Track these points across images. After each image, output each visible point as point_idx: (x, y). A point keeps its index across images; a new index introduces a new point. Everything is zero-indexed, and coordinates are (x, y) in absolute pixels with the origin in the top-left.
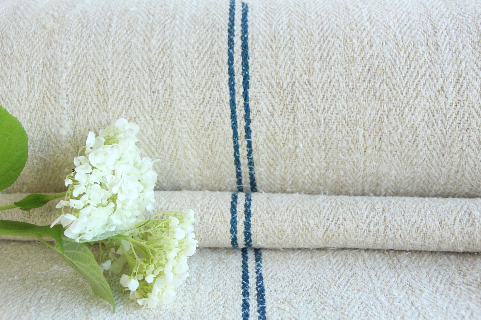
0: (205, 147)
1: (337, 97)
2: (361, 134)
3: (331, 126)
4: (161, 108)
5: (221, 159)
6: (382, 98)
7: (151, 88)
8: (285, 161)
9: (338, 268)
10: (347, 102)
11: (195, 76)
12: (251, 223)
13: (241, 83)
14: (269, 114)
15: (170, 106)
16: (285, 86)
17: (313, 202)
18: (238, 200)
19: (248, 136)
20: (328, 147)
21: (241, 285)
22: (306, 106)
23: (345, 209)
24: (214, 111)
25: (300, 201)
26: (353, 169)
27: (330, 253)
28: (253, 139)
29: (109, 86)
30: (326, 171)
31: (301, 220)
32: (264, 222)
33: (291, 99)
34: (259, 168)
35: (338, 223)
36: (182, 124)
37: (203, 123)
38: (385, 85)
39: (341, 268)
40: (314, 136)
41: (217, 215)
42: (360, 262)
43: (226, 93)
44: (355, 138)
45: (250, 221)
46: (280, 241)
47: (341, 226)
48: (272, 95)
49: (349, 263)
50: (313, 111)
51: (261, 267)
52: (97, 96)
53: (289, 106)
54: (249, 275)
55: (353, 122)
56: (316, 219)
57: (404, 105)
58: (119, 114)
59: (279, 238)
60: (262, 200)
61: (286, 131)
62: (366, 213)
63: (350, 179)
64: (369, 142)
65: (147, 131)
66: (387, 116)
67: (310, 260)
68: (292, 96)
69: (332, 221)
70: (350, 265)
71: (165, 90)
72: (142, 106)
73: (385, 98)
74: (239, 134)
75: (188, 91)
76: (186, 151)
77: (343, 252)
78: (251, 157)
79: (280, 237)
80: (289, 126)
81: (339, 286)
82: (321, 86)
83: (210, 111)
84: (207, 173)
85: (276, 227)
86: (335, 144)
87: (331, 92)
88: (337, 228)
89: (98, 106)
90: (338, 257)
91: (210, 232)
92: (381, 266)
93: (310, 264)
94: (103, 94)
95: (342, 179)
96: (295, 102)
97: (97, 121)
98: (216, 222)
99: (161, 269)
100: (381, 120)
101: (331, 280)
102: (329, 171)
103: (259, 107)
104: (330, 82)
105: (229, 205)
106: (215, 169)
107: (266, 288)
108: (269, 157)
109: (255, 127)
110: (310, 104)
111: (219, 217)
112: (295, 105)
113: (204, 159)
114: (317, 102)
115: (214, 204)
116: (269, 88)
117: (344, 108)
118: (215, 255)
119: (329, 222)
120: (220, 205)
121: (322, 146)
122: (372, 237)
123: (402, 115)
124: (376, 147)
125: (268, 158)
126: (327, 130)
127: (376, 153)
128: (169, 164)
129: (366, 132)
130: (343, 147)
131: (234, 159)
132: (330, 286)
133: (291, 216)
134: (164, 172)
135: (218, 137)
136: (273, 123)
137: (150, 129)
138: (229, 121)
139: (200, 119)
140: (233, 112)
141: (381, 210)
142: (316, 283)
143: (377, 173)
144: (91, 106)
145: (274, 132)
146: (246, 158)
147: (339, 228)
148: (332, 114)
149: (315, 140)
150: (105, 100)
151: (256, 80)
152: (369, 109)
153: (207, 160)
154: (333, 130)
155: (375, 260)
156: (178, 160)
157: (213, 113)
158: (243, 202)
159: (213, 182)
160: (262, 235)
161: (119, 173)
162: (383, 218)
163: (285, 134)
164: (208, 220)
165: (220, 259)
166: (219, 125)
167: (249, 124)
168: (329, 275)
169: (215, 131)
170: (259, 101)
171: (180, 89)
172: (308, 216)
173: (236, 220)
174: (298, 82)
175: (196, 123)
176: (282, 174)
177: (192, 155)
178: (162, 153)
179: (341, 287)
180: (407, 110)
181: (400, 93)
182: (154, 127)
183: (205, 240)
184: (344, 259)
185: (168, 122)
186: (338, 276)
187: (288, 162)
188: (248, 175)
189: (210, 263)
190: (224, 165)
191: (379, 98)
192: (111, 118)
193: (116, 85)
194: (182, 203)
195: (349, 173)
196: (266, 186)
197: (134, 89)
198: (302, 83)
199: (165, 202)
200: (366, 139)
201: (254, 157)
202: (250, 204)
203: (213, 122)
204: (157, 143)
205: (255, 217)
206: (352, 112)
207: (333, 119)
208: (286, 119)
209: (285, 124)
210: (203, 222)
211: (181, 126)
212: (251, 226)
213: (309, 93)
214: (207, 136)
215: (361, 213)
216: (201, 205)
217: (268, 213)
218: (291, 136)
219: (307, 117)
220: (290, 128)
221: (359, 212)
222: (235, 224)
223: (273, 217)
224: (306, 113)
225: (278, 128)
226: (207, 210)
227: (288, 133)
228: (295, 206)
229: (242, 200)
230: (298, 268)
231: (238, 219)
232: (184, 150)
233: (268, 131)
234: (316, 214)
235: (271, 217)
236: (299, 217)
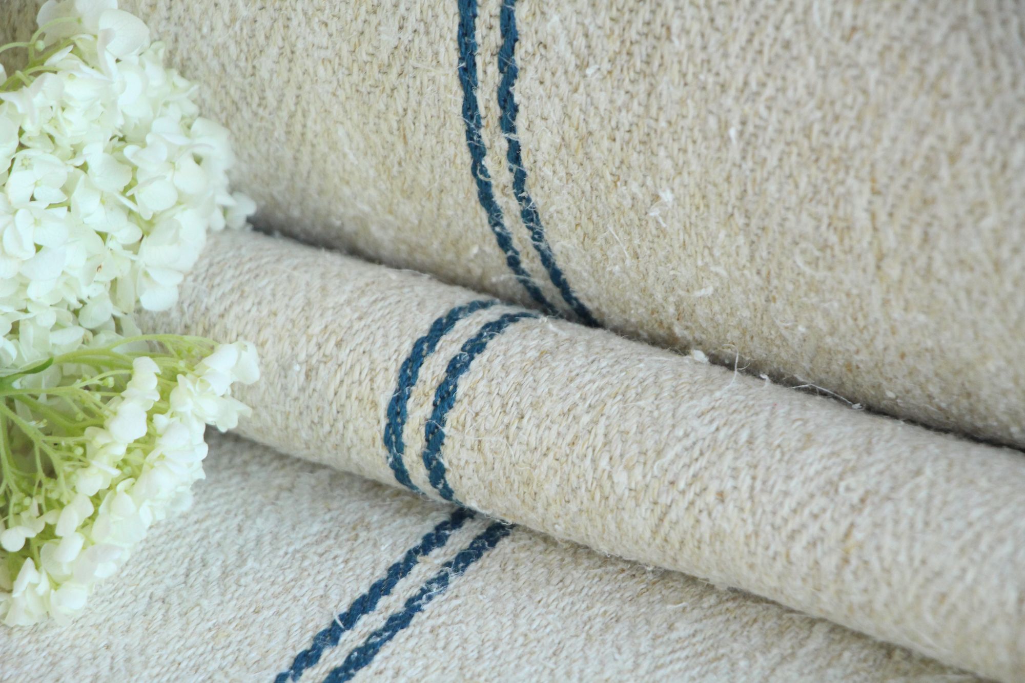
0: (384, 127)
2: (861, 202)
3: (764, 152)
5: (438, 178)
6: (944, 86)
8: (629, 234)
9: (666, 659)
12: (446, 430)
14: (572, 61)
17: (668, 406)
18: (444, 340)
19: (507, 124)
20: (754, 222)
21: (321, 630)
22: (692, 59)
23: (744, 460)
24: (408, 9)
25: (632, 393)
27: (709, 602)
28: (522, 135)
30: (768, 301)
31: (593, 461)
32: (484, 439)
33: (648, 24)
34: (558, 237)
35: (700, 503)
36: (313, 31)
37: (375, 43)
38: (964, 38)
39: (671, 662)
40: (707, 172)
41: (356, 376)
44: (841, 214)
45: (444, 423)
47: (704, 517)
49: (723, 651)
50: (710, 87)
51: (444, 585)
53: (635, 49)
54: (382, 601)
55: (836, 153)
56: (638, 471)
59: (525, 503)
60: (516, 358)
61: (621, 136)
62: (799, 495)
63: (859, 349)
64: (890, 239)
65: (212, 30)
67: (612, 607)
68: (653, 12)
69: (683, 492)
70: (716, 658)
73: (954, 90)
74: (482, 111)
76: (330, 124)
78: (525, 195)
79: (530, 501)
80: (631, 118)
83: (396, 6)
84: (409, 210)
85: (514, 465)
86: (776, 217)
87: (777, 28)
88: (692, 521)
90: (711, 624)
91: (327, 428)
93: (597, 620)
95: (830, 342)
96: (659, 39)
98: (348, 397)
102: (779, 305)
103: (545, 31)
105: (407, 349)
106: (426, 203)
108: (579, 209)
109: (529, 98)
110: (704, 56)
112: (655, 48)
113: (388, 163)
114: (725, 55)
115: (366, 333)
117: (812, 94)
119: (674, 493)
120: (379, 342)
121: (737, 213)
122: (799, 583)
123: (1004, 166)
124: (913, 260)
125: (574, 210)
126: (749, 164)
127: (918, 281)
129: (878, 201)
130: (803, 236)
131: (475, 186)
133: (569, 438)
136: (580, 97)
137: (219, 26)
138: (451, 57)
139: (367, 30)
140: (466, 30)
141: (855, 498)
143: (942, 351)
145: (583, 129)
146: (512, 193)
147: (698, 521)
148: (769, 108)
149: (711, 188)
153: (397, 168)
154: (769, 167)
156: (313, 146)
157: (405, 19)
158: (455, 350)
159: (437, 245)
160: (477, 480)
162: (844, 527)
163: (618, 144)
164: (327, 386)
165: (357, 524)
166: (421, 65)
167: (511, 84)
169: (410, 81)
170: (546, 9)
172: (617, 454)
173: (404, 407)
175: (354, 40)
176: (634, 275)
177: (351, 141)
181: (1007, 79)
182: (233, 20)
184: (725, 634)
187: (637, 240)
188: (534, 253)
189: (316, 529)
190: (451, 201)
191: (933, 86)
194: (274, 307)
195: (844, 328)
196: (603, 300)
200: (878, 223)
201: (532, 197)
202: (466, 365)
203: (402, 47)
204: (244, 77)
205: (461, 414)
206: (837, 118)
207: (770, 129)
208: (622, 92)
209: (620, 110)
210: (312, 386)
211: (310, 38)
212: (445, 441)
213: (705, 14)
214: (388, 91)
215: (784, 488)
216: (326, 327)
217: (505, 412)
218: (635, 155)
219: (689, 102)
220: (634, 128)
221: (780, 487)
222: (399, 420)
223: (513, 428)
224: (686, 84)
225: (598, 120)
226: (335, 350)
227: (628, 143)
228: (599, 408)
229: (454, 342)
230: (544, 623)
231: (410, 405)
232: (324, 121)
233: (567, 122)
234: (645, 454)
235: (508, 425)
236: (590, 451)
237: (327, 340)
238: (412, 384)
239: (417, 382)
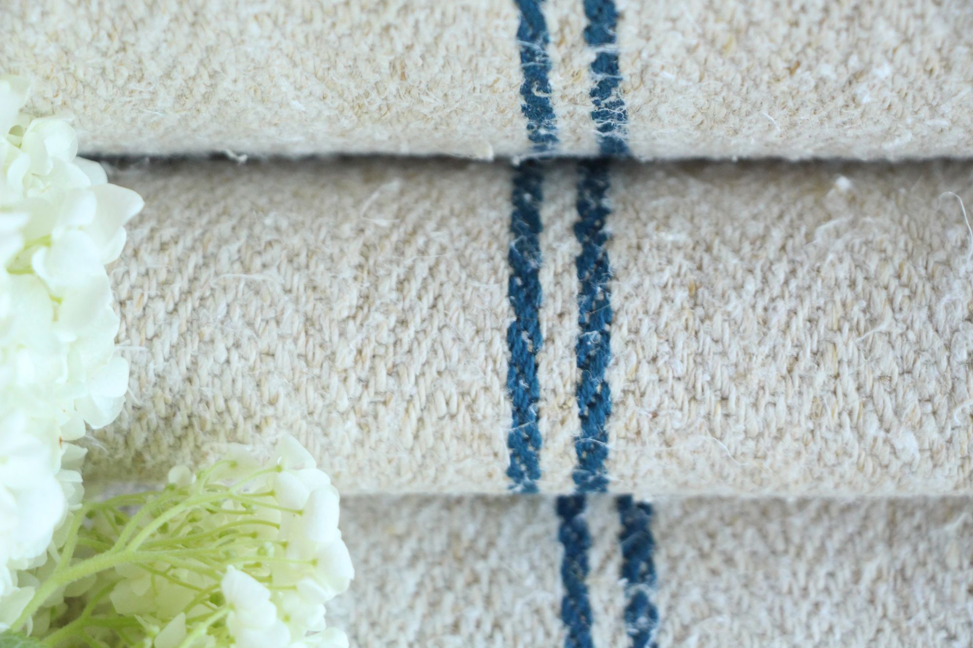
0: (365, 67)
5: (454, 104)
8: (793, 112)
12: (611, 445)
17: (919, 317)
18: (547, 316)
19: (600, 35)
25: (856, 312)
28: (626, 44)
31: (856, 428)
34: (651, 126)
41: (443, 410)
45: (604, 437)
51: (652, 614)
56: (930, 426)
60: (667, 313)
61: (809, 18)
67: (881, 558)
74: (553, 27)
76: (262, 79)
78: (612, 99)
79: (750, 486)
84: (378, 132)
93: (882, 591)
98: (439, 436)
106: (417, 124)
108: (711, 101)
113: (364, 101)
115: (426, 344)
120: (455, 353)
125: (702, 102)
128: (174, 115)
131: (521, 103)
133: (807, 409)
135: (437, 37)
145: (741, 19)
146: (585, 99)
158: (570, 330)
160: (663, 482)
164: (399, 431)
169: (422, 15)
172: (889, 414)
173: (535, 431)
177: (299, 90)
194: (263, 345)
199: (171, 336)
201: (628, 100)
202: (605, 344)
204: (105, 54)
205: (630, 420)
210: (374, 436)
212: (611, 456)
214: (378, 31)
216: (360, 352)
217: (694, 398)
218: (832, 35)
222: (531, 447)
223: (718, 418)
225: (769, 6)
226: (392, 381)
227: (821, 23)
228: (829, 356)
229: (561, 315)
230: (825, 627)
231: (543, 427)
232: (253, 78)
233: (711, 17)
234: (930, 400)
235: (708, 417)
236: (845, 417)
237: (372, 369)
238: (536, 399)
239: (542, 394)
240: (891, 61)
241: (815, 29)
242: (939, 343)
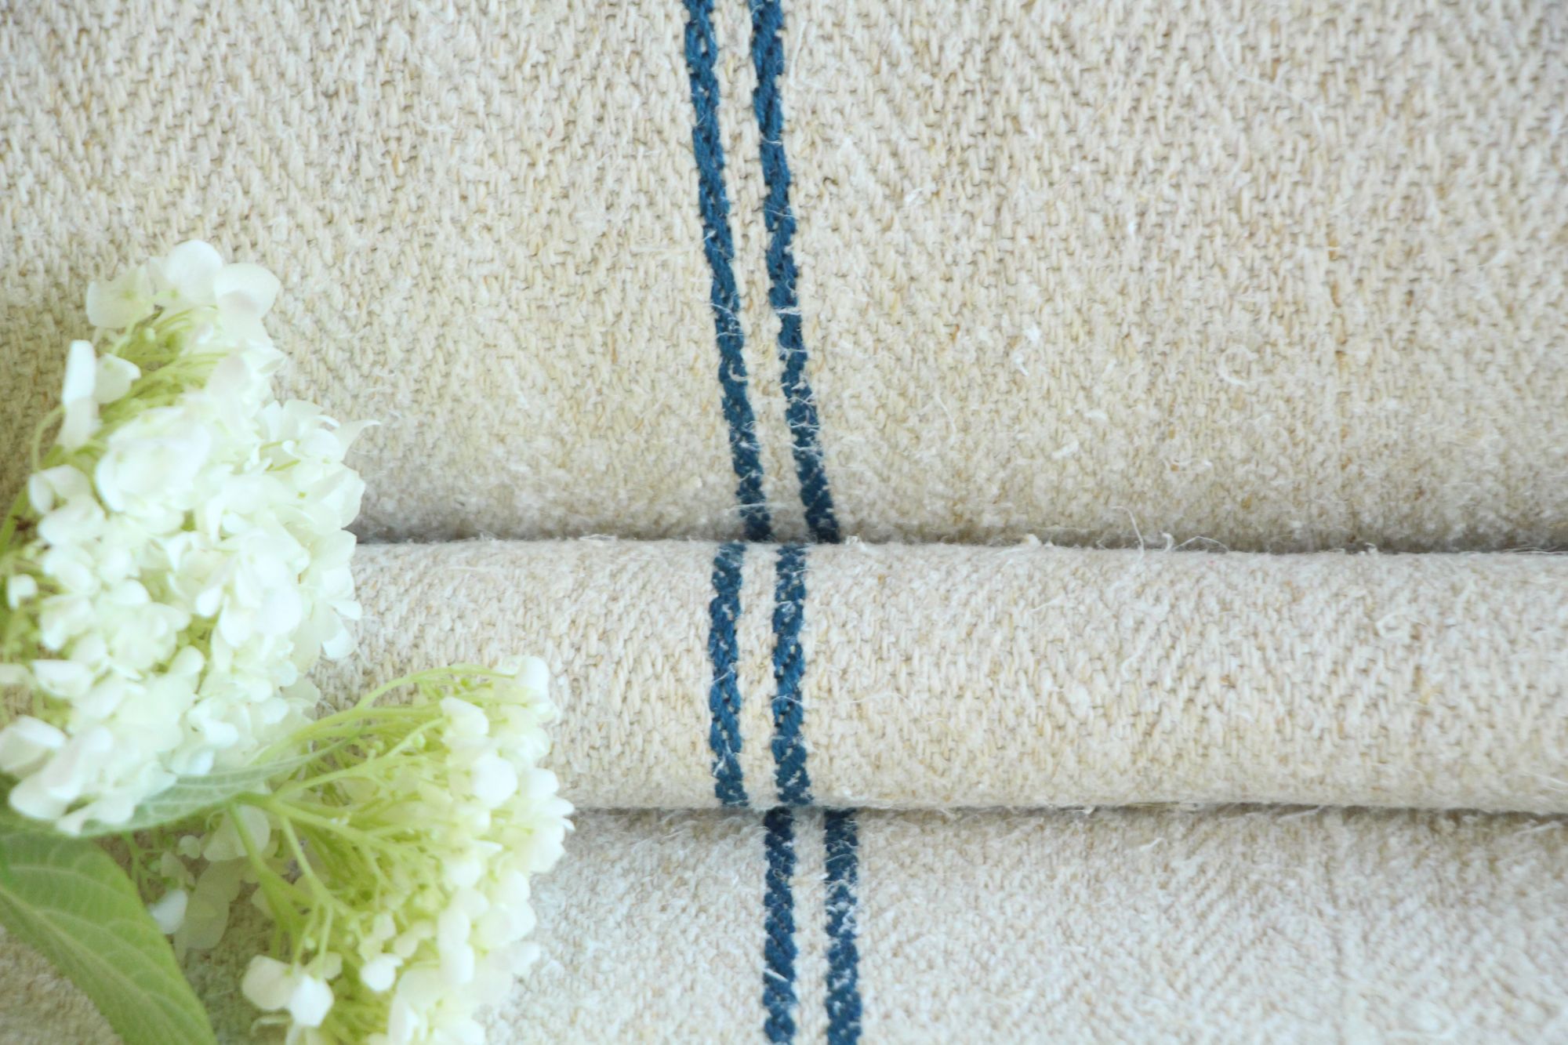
0: (580, 345)
1: (1201, 108)
2: (1316, 277)
3: (1174, 243)
4: (368, 169)
5: (661, 396)
6: (1417, 103)
7: (315, 75)
8: (963, 399)
9: (1201, 905)
10: (1247, 129)
11: (527, 17)
12: (805, 703)
13: (744, 49)
14: (878, 192)
15: (413, 158)
16: (952, 58)
17: (1090, 596)
18: (745, 595)
19: (782, 294)
20: (1161, 337)
21: (761, 989)
22: (1055, 149)
23: (1236, 631)
24: (619, 180)
25: (1032, 593)
26: (1292, 431)
27: (1178, 830)
28: (806, 306)
29: (111, 68)
30: (1162, 439)
31: (1031, 686)
32: (863, 701)
33: (983, 119)
34: (840, 433)
35: (1202, 698)
36: (471, 243)
37: (570, 236)
38: (1432, 39)
39: (1211, 906)
40: (1091, 288)
41: (649, 671)
42: (1309, 873)
43: (674, 96)
44: (1289, 296)
45: (799, 695)
46: (939, 782)
47: (1213, 712)
48: (890, 101)
49: (1254, 877)
50: (1088, 178)
51: (853, 901)
52: (55, 112)
53: (971, 155)
54: (798, 940)
55: (1278, 220)
56: (1100, 681)
57: (1522, 137)
58: (166, 199)
59: (931, 768)
60: (856, 591)
61: (961, 272)
62: (1330, 652)
63: (1280, 471)
64: (1358, 311)
65: (304, 277)
66: (1442, 190)
67: (1076, 866)
68: (988, 103)
69: (1173, 691)
70: (1256, 888)
71: (384, 84)
72: (276, 162)
73: (1432, 105)
74: (741, 287)
75: (496, 86)
76: (491, 362)
77: (1240, 822)
78: (800, 386)
79: (939, 763)
80: (975, 244)
81: (1187, 989)
82: (1121, 53)
83: (599, 180)
84: (596, 454)
85: (916, 721)
86: (1195, 324)
87: (1170, 84)
88: (1195, 723)
89: (60, 164)
90: (1210, 853)
91: (616, 749)
92: (1400, 891)
93: (1075, 887)
94: (85, 106)
95: (1240, 471)
96: (1002, 135)
97: (60, 230)
98: (645, 700)
99: (422, 932)
100: (1411, 211)
101: (1156, 964)
102: (1177, 441)
103: (832, 164)
104: (1167, 35)
105: (703, 620)
106: (630, 436)
107: (866, 1001)
108: (888, 385)
109: (816, 255)
110: (1073, 141)
111: (657, 677)
112: (999, 148)
113: (581, 394)
114: (1103, 134)
115: (634, 614)
116: (878, 72)
117: (1234, 156)
118: (642, 849)
119: (1160, 695)
120: (661, 620)
121: (1135, 331)
122: (1356, 760)
123: (1514, 185)
124: (1390, 331)
125: (880, 387)
126: (1153, 264)
127: (1396, 357)
128: (412, 420)
129: (1341, 268)
130: (1233, 338)
131: (720, 393)
132: (1147, 990)
133: (986, 667)
134: (387, 454)
135: (641, 302)
136: (897, 235)
137: (317, 267)
138: (690, 226)
139: (556, 222)
140: (711, 187)
141: (1403, 635)
142: (1087, 976)
143: (1410, 443)
144: (28, 163)
145: (903, 275)
146: (778, 388)
147: (1204, 720)
148: (1177, 186)
149: (1098, 308)
150: (93, 132)
151: (814, 32)
152: (1354, 159)
153: (594, 398)
154: (1182, 260)
155: (1382, 862)
156: (456, 400)
157: (615, 193)
158: (768, 603)
159: (623, 494)
160: (857, 757)
161: (211, 519)
162: (1408, 674)
163: (957, 284)
164: (609, 693)
165: (665, 866)
166: (645, 249)
167: (787, 242)
168: (1154, 938)
169: (628, 275)
170: (830, 133)
171: (458, 79)
172: (1061, 668)
173: (734, 690)
174: (1016, 36)
175: (535, 239)
176: (953, 455)
177: (523, 378)
178: (377, 371)
179: (1197, 992)
180: (1535, 160)
181: (1502, 77)
182: (339, 257)
183: (595, 781)
184: (1237, 859)
185: (404, 234)
186: (1191, 943)
187: (974, 405)
188: (791, 465)
189: (622, 885)
190: (674, 423)
191: (1401, 106)
192: (127, 216)
193: (144, 62)
194: (485, 616)
195: (1270, 447)
196: (880, 505)
197: (232, 80)
198: (1035, 43)
199: (402, 609)
200: (1341, 296)
201: (814, 386)
202: (798, 615)
203: (615, 232)
204: (353, 330)
205: (821, 676)
206: (1273, 177)
207: (1182, 212)
208: (958, 215)
209: (957, 238)
210: (585, 699)
211: (467, 252)
212: (806, 717)
213: (1066, 89)
214: (591, 297)
215: (1307, 649)
216: (574, 621)
217: (882, 658)
218: (983, 291)
219: (1059, 204)
220: (981, 257)
221: (1301, 649)
222: (730, 709)
223: (902, 676)
224: (1051, 184)
225: (924, 258)
226: (602, 645)
227: (972, 277)
228: (1006, 622)
229: (759, 594)
230: (1018, 907)
231: (742, 686)
232: (483, 360)
233: (877, 273)
234: (1100, 658)
235: (893, 675)
236: (1021, 675)
237: (585, 635)
238: (735, 659)
239: (740, 654)
240: (1039, 324)
241: (968, 285)
242: (1107, 614)
